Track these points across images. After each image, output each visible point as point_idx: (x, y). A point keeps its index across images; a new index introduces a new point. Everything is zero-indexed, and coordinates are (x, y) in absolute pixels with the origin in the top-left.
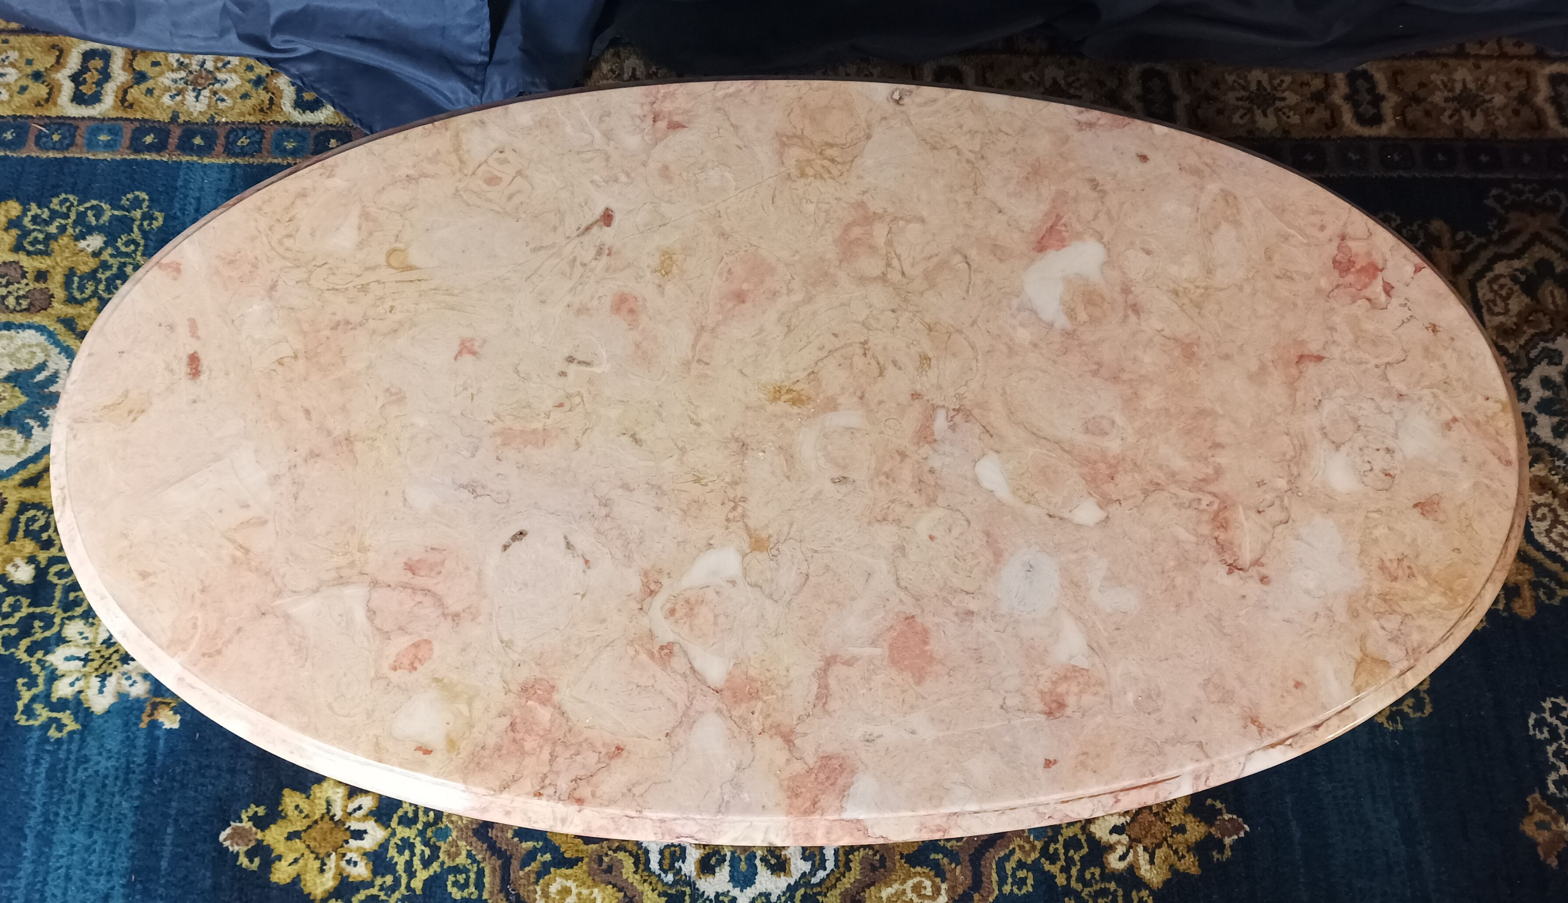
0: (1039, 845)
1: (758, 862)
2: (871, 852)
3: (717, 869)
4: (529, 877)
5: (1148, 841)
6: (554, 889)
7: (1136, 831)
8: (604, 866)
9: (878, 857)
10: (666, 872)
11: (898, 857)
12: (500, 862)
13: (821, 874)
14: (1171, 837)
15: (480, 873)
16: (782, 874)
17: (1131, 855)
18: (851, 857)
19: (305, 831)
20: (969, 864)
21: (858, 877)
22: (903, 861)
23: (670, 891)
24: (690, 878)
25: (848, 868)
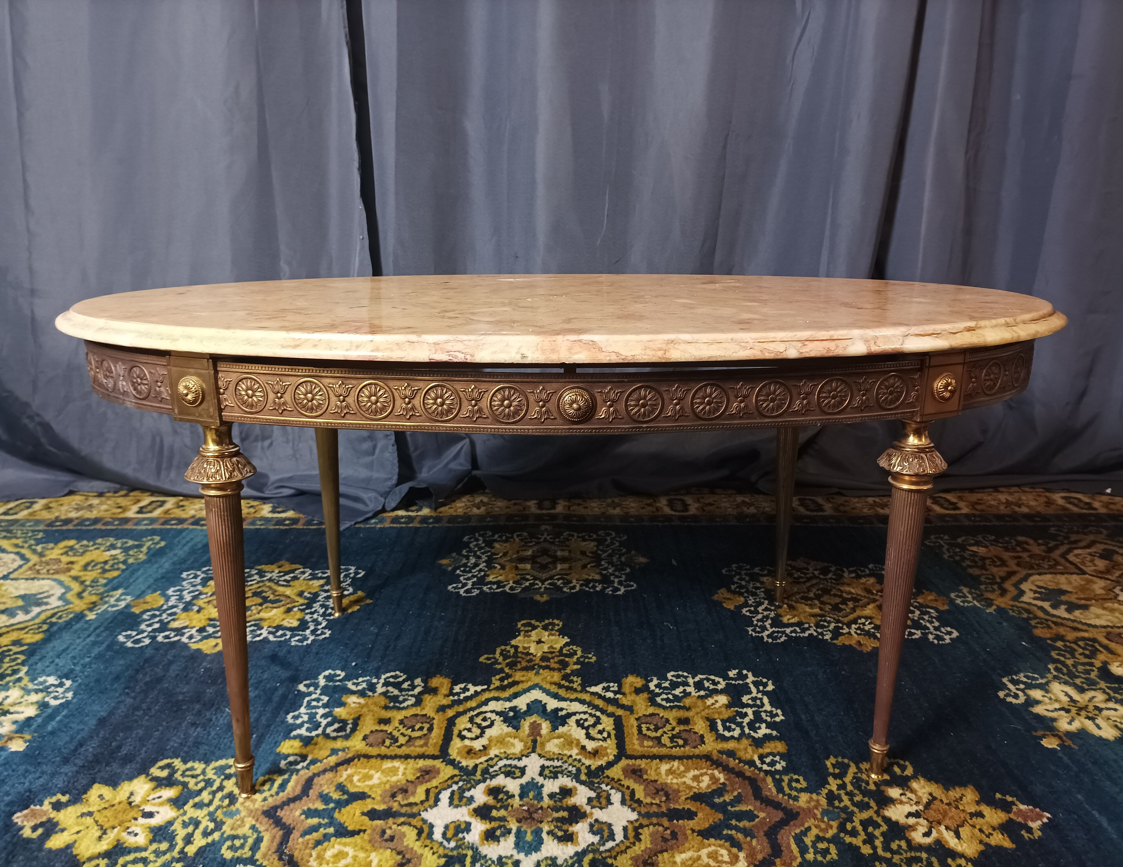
0: (835, 824)
1: (544, 835)
2: (661, 829)
3: (501, 839)
4: (308, 844)
5: (948, 822)
6: (329, 854)
7: (932, 814)
8: (386, 836)
9: (668, 832)
10: (449, 840)
11: (689, 832)
12: (281, 833)
13: (610, 844)
14: (971, 819)
15: (259, 840)
16: (569, 843)
17: (934, 831)
18: (640, 831)
19: (99, 811)
20: (764, 838)
21: (649, 846)
22: (696, 834)
23: (450, 854)
24: (473, 844)
25: (637, 837)
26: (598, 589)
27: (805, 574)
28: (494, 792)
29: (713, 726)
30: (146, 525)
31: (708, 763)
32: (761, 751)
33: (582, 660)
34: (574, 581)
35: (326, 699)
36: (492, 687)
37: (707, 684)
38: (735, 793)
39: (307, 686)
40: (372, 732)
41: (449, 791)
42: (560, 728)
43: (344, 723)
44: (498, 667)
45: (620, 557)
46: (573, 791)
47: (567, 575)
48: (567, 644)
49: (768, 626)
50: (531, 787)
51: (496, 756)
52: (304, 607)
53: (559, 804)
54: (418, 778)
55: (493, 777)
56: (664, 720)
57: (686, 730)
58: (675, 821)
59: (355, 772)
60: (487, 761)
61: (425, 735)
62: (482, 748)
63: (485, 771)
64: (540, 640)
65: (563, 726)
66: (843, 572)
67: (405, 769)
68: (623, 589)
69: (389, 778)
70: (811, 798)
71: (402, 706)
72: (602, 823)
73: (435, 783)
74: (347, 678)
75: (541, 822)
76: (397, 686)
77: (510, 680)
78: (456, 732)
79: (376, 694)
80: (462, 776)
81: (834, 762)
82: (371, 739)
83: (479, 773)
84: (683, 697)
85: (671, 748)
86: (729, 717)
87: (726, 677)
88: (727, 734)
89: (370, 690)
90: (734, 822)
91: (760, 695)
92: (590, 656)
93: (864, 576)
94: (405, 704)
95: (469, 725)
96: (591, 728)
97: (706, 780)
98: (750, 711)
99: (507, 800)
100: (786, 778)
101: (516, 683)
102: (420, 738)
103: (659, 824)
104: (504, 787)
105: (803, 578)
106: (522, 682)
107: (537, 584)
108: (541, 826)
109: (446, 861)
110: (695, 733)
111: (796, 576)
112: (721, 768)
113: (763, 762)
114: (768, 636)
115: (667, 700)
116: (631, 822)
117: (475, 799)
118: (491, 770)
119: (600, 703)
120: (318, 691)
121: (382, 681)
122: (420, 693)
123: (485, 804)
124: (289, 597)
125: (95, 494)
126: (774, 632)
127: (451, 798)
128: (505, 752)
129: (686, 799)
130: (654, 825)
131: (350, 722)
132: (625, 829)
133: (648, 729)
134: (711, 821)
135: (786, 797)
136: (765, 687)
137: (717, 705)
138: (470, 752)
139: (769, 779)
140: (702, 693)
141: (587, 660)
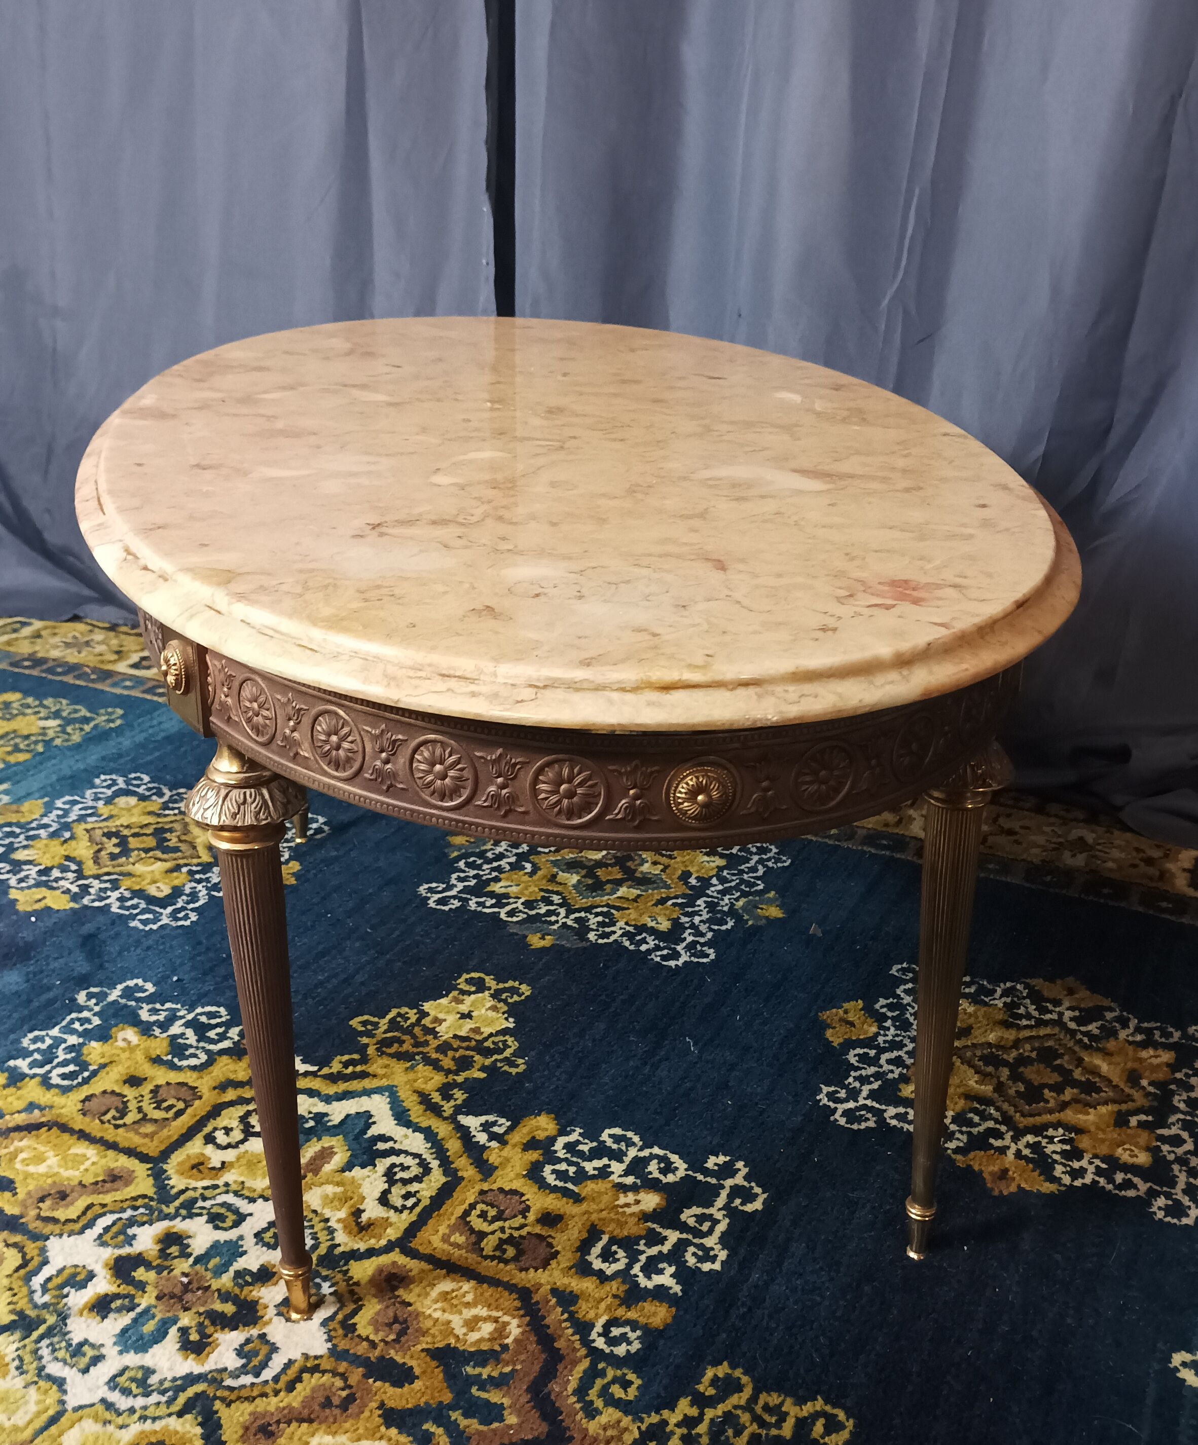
1: (173, 1332)
2: (339, 1383)
3: (112, 1316)
9: (344, 1394)
10: (45, 1292)
11: (374, 1405)
13: (247, 1380)
16: (193, 1356)
18: (306, 1376)
21: (295, 1404)
22: (379, 1412)
23: (28, 1312)
24: (69, 1309)
25: (291, 1387)
26: (644, 948)
27: (1043, 1010)
28: (171, 1240)
29: (585, 1247)
30: (126, 688)
31: (517, 1304)
32: (621, 1312)
33: (499, 1065)
34: (621, 924)
35: (96, 1021)
36: (325, 1071)
37: (653, 1167)
38: (507, 1369)
39: (90, 996)
40: (105, 1092)
41: (117, 1216)
42: (357, 1169)
43: (84, 1066)
44: (365, 1040)
45: (737, 899)
46: (275, 1279)
47: (618, 909)
48: (504, 1032)
49: (865, 1093)
50: (225, 1250)
51: (227, 1185)
52: (199, 868)
53: (237, 1290)
54: (96, 1183)
55: (191, 1216)
56: (523, 1206)
57: (538, 1236)
58: (371, 1381)
59: (29, 1147)
60: (205, 1188)
61: (167, 1119)
62: (219, 1166)
63: (189, 1205)
64: (470, 1012)
65: (363, 1167)
66: (1125, 1026)
67: (94, 1163)
68: (684, 958)
69: (61, 1171)
70: (619, 1422)
71: (179, 1064)
72: (267, 1342)
73: (108, 1199)
74: (150, 999)
75: (186, 1309)
76: (201, 1029)
77: (359, 1068)
78: (207, 1130)
79: (165, 1035)
80: (151, 1199)
81: (721, 1375)
82: (92, 1105)
83: (177, 1203)
84: (593, 1177)
85: (486, 1258)
86: (628, 1238)
87: (696, 1164)
88: (597, 1264)
89: (159, 1027)
90: (455, 1415)
91: (719, 1215)
92: (520, 1061)
93: (1156, 1045)
94: (185, 1063)
95: (234, 1123)
96: (399, 1184)
97: (487, 1329)
98: (673, 1236)
99: (176, 1257)
100: (611, 1373)
101: (364, 1075)
102: (156, 1121)
103: (343, 1377)
104: (190, 1237)
105: (1028, 1016)
106: (375, 1076)
107: (558, 915)
108: (181, 1314)
109: (14, 1321)
110: (551, 1246)
111: (1022, 1011)
112: (528, 1318)
113: (605, 1333)
114: (846, 1113)
115: (562, 1175)
116: (306, 1356)
117: (134, 1242)
118: (200, 1203)
119: (454, 1146)
120: (97, 1009)
121: (190, 1017)
122: (222, 1052)
123: (140, 1254)
124: (194, 848)
125: (107, 625)
126: (865, 1107)
127: (107, 1229)
128: (243, 1183)
129: (423, 1350)
130: (335, 1373)
131: (91, 1068)
132: (290, 1363)
133: (483, 1215)
134: (423, 1400)
135: (578, 1406)
136: (742, 1204)
137: (628, 1211)
138: (198, 1166)
139: (585, 1364)
140: (630, 1180)
141: (506, 1068)
